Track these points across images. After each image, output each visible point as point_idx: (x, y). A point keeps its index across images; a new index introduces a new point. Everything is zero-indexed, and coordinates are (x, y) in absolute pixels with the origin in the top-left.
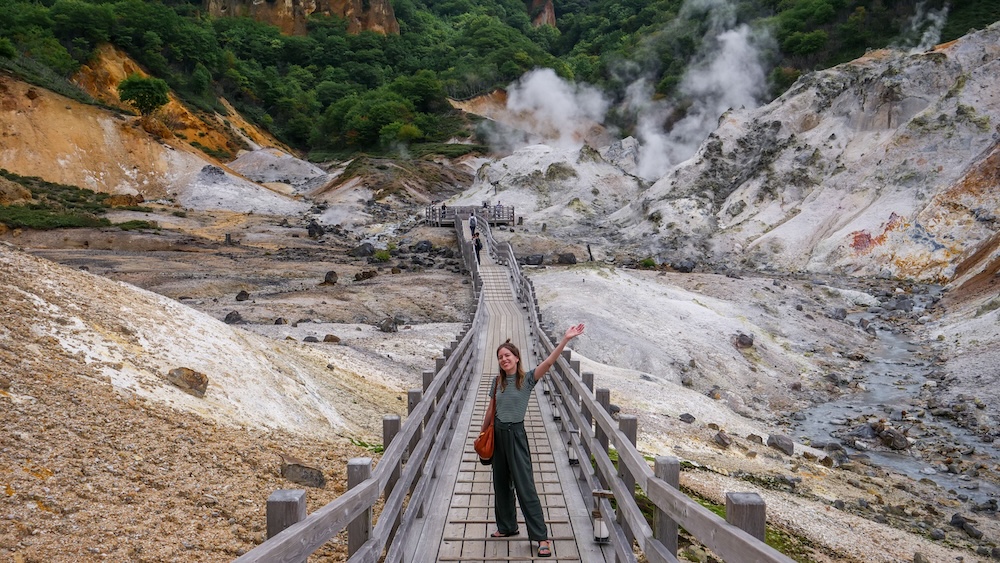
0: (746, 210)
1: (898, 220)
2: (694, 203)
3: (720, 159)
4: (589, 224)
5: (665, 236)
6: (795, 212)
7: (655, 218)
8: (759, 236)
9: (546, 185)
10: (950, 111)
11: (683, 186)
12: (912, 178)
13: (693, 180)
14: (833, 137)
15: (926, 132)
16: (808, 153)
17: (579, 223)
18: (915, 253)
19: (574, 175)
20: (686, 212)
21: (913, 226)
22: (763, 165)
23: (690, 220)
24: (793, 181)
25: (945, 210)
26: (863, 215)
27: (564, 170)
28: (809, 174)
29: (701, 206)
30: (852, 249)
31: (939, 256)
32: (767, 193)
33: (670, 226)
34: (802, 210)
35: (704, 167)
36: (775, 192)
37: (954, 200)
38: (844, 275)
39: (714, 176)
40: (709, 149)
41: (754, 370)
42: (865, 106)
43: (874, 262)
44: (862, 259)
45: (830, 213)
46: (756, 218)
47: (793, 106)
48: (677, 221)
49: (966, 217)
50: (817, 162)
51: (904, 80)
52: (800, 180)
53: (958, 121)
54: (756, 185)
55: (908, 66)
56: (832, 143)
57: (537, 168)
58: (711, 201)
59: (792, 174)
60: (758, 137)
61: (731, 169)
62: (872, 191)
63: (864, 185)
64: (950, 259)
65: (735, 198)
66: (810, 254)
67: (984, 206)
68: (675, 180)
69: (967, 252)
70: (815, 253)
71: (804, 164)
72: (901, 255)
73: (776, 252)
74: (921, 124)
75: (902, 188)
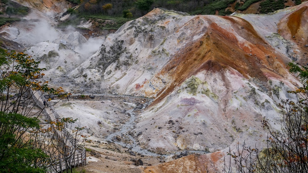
0: (112, 73)
1: (147, 81)
2: (97, 70)
3: (105, 54)
4: (64, 77)
5: (88, 82)
6: (125, 74)
7: (85, 76)
8: (114, 83)
9: (48, 60)
10: (161, 50)
11: (94, 64)
12: (151, 69)
13: (96, 62)
14: (136, 49)
15: (155, 55)
16: (129, 55)
17: (61, 76)
18: (149, 90)
19: (58, 55)
20: (94, 74)
21: (149, 83)
22: (117, 58)
23: (96, 77)
24: (125, 64)
25: (156, 79)
26: (139, 78)
27: (54, 54)
28: (129, 62)
29: (99, 71)
30: (136, 89)
31: (154, 91)
32: (117, 68)
33: (90, 79)
34: (127, 73)
35: (100, 57)
36: (120, 68)
37: (159, 76)
38: (133, 96)
39: (103, 60)
40: (102, 50)
41: (101, 129)
42: (145, 40)
43: (141, 92)
44: (138, 92)
45: (132, 77)
46: (114, 76)
47: (128, 34)
48: (92, 77)
49: (160, 81)
50: (132, 58)
51: (155, 34)
52: (126, 64)
53: (162, 53)
54: (115, 65)
55: (156, 29)
56: (136, 52)
57: (44, 53)
58: (102, 69)
59: (124, 62)
60: (117, 45)
61: (108, 57)
62: (142, 71)
63: (141, 69)
64: (156, 92)
65: (109, 69)
66: (126, 90)
67: (164, 79)
68: (91, 61)
69: (160, 91)
70: (127, 89)
71: (128, 58)
72: (147, 90)
73: (118, 89)
74: (154, 53)
75: (149, 71)
